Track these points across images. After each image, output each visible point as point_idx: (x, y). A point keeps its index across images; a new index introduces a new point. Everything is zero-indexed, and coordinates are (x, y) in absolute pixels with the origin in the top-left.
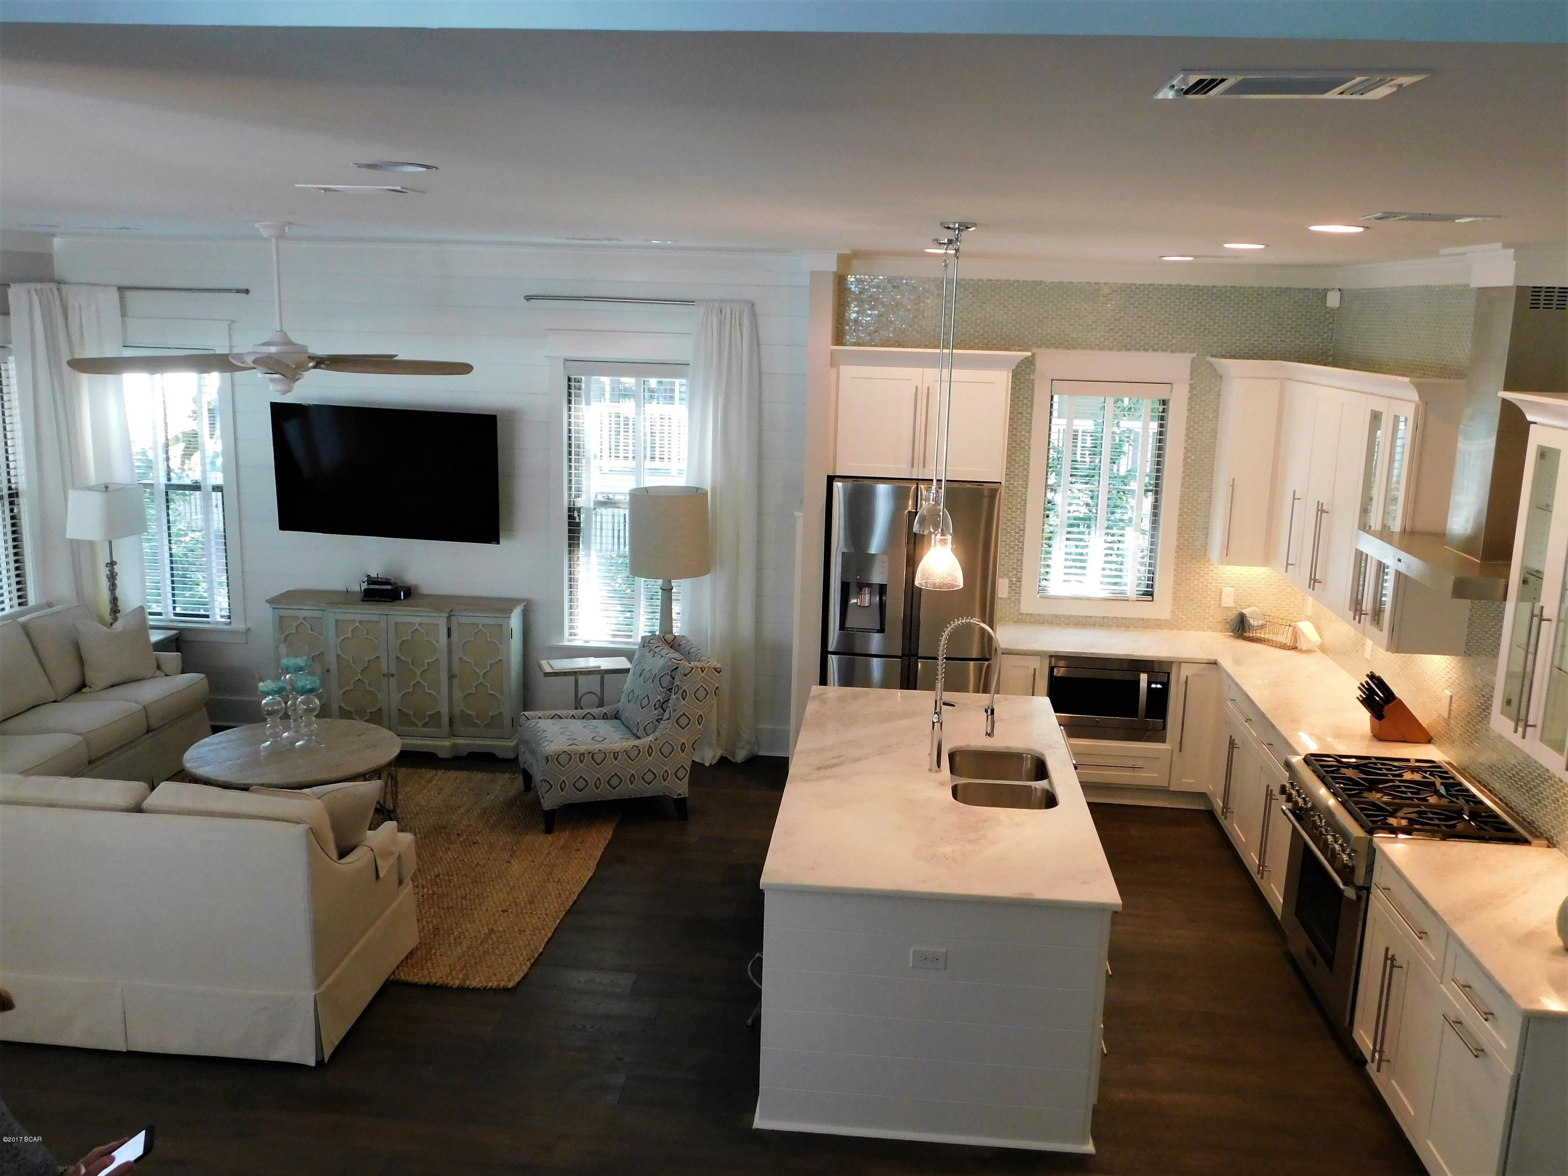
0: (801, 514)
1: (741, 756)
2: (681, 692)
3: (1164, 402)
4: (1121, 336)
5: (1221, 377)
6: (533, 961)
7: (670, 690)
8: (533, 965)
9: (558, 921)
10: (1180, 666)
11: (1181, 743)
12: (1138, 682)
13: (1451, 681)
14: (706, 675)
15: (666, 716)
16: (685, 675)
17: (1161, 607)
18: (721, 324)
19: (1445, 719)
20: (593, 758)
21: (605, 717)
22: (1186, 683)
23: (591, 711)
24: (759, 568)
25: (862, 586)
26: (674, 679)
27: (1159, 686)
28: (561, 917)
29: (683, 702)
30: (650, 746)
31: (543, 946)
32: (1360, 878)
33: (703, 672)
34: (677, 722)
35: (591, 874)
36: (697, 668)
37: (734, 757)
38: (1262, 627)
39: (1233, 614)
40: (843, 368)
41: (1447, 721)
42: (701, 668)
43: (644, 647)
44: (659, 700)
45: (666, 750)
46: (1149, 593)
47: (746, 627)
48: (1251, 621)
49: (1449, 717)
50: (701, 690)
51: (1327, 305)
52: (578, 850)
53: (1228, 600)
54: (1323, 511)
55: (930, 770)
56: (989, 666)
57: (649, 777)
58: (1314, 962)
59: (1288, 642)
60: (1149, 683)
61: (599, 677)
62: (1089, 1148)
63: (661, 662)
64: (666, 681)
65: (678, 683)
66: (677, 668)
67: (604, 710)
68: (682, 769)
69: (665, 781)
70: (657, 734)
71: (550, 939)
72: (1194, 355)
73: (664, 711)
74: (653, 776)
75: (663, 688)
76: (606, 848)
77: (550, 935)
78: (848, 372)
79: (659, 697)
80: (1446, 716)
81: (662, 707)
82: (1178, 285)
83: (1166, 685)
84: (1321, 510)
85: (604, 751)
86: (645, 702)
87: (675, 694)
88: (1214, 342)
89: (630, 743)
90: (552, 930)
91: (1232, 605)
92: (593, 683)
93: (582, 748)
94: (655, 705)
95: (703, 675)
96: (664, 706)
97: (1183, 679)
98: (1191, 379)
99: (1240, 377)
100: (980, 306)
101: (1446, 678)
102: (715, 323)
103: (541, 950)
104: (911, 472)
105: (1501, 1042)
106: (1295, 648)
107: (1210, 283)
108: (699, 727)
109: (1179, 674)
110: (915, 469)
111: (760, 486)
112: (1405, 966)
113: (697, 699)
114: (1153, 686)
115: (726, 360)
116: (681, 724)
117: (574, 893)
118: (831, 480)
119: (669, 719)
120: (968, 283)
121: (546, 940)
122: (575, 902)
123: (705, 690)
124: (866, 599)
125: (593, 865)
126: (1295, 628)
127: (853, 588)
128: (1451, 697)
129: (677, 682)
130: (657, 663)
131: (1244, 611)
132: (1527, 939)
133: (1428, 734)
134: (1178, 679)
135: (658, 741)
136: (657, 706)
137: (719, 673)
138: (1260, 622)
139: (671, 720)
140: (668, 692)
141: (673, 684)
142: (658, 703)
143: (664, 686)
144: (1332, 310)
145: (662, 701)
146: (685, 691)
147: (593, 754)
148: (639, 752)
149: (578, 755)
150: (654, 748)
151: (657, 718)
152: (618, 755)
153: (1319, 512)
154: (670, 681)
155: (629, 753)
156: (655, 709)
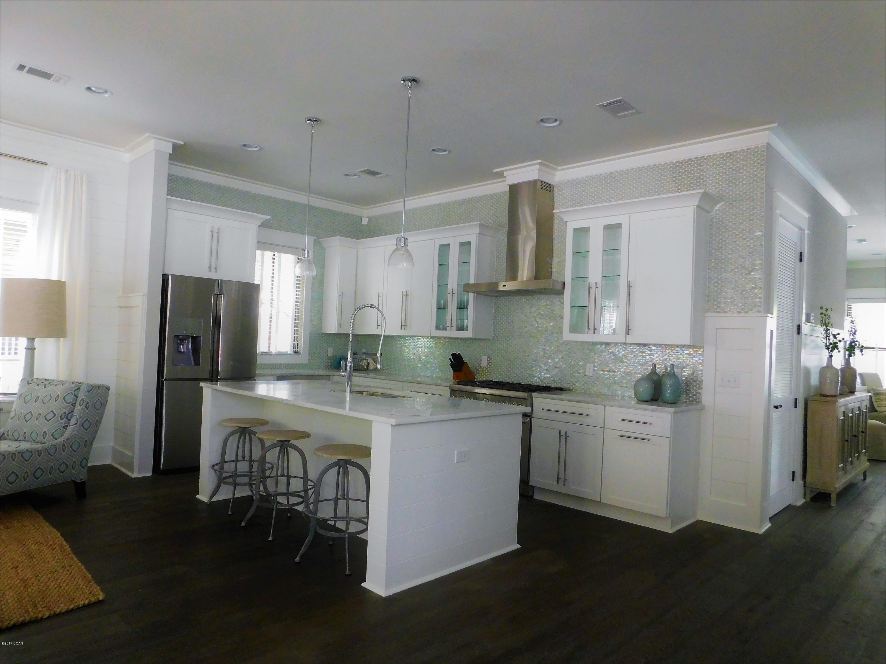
2: (85, 403)
5: (325, 249)
7: (74, 404)
16: (87, 393)
17: (304, 358)
26: (77, 396)
29: (87, 411)
30: (64, 445)
40: (170, 211)
42: (98, 387)
44: (65, 413)
45: (75, 446)
46: (297, 352)
50: (99, 402)
51: (362, 223)
53: (330, 353)
54: (406, 295)
57: (63, 468)
64: (69, 399)
65: (82, 398)
66: (79, 388)
68: (84, 460)
69: (74, 469)
72: (314, 237)
79: (64, 410)
81: (67, 417)
86: (51, 416)
87: (79, 406)
88: (322, 233)
91: (332, 355)
94: (61, 417)
95: (99, 391)
104: (209, 275)
110: (211, 273)
112: (570, 435)
113: (96, 408)
116: (85, 427)
118: (165, 277)
119: (75, 423)
123: (101, 402)
124: (185, 347)
135: (69, 441)
136: (63, 417)
137: (109, 389)
139: (78, 424)
140: (72, 406)
141: (76, 400)
142: (64, 414)
143: (68, 402)
144: (364, 225)
145: (67, 413)
146: (88, 403)
147: (23, 453)
148: (56, 450)
149: (11, 455)
150: (66, 445)
151: (63, 425)
152: (41, 452)
153: (404, 297)
154: (74, 398)
155: (49, 451)
156: (62, 419)
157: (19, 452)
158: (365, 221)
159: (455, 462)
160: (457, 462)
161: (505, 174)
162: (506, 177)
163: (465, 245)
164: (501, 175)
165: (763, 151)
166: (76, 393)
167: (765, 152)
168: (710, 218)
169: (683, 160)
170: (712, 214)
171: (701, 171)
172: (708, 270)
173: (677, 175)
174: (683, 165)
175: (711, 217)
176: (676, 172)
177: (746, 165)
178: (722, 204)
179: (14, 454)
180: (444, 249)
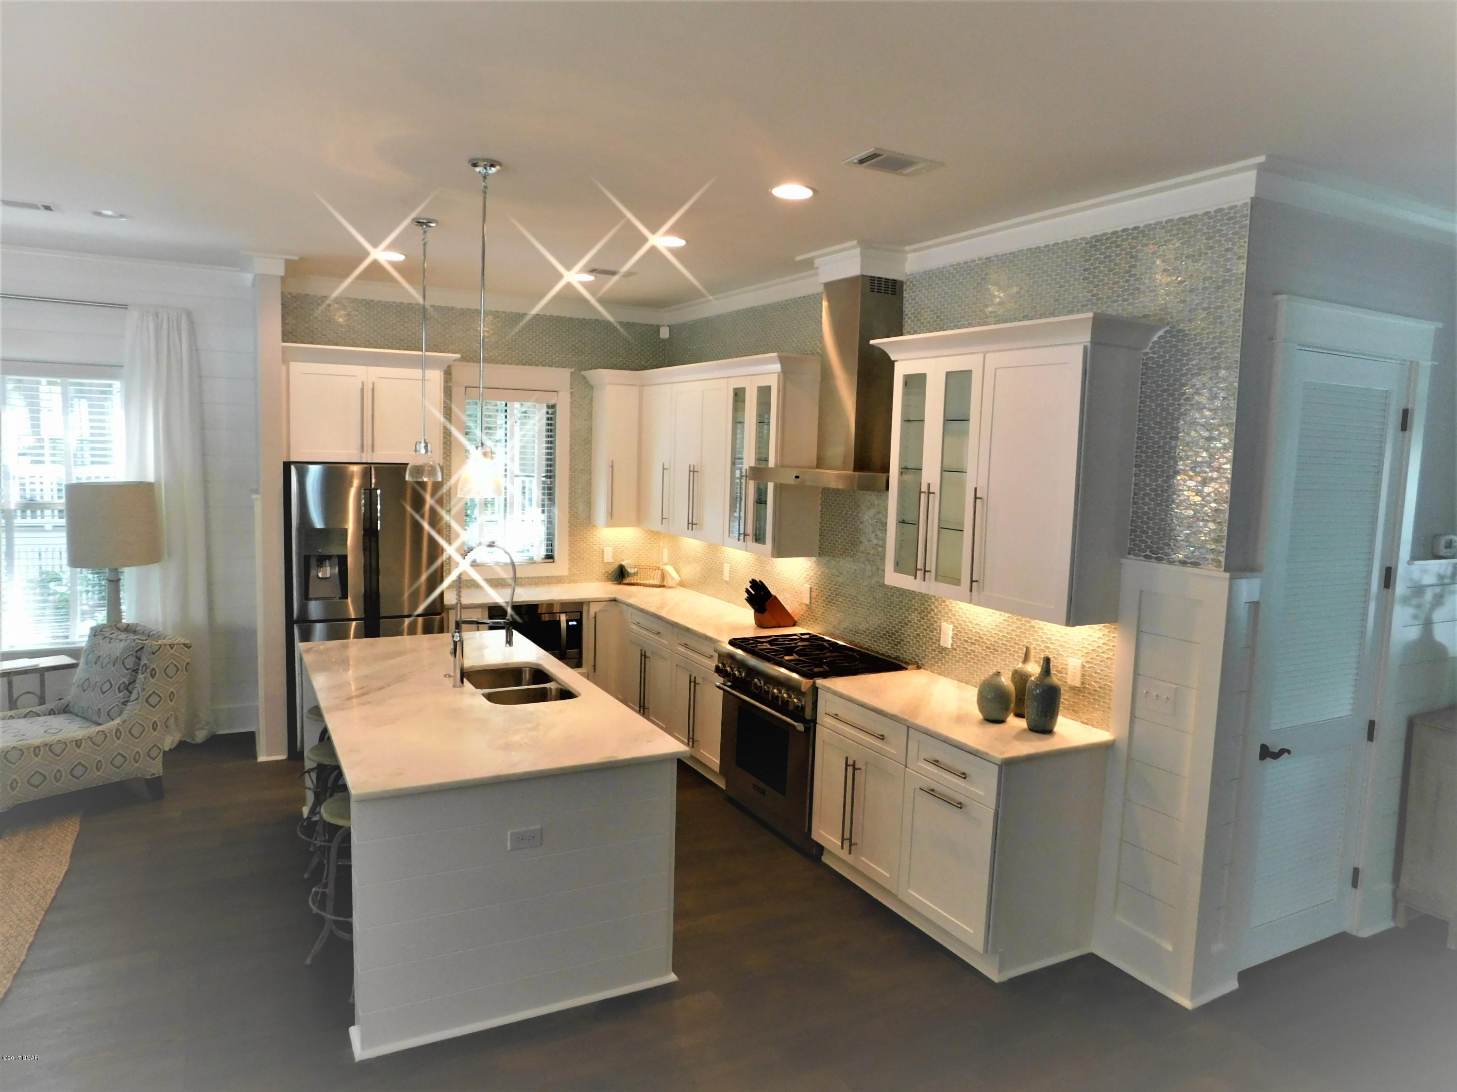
0: (258, 496)
1: (201, 736)
2: (148, 670)
3: (553, 406)
4: (518, 354)
5: (592, 387)
6: (15, 972)
7: (136, 671)
8: (15, 976)
9: (38, 923)
10: (589, 606)
11: (594, 666)
12: (559, 621)
13: (809, 577)
14: (176, 651)
15: (134, 696)
16: (153, 653)
17: (561, 567)
18: (158, 329)
19: (807, 605)
20: (50, 750)
21: (52, 712)
22: (595, 618)
23: (34, 709)
24: (209, 558)
25: (322, 560)
26: (139, 659)
27: (574, 623)
28: (40, 918)
29: (152, 680)
30: (117, 730)
31: (25, 953)
32: (808, 714)
33: (172, 648)
34: (147, 701)
35: (66, 868)
36: (165, 645)
37: (193, 739)
38: (635, 574)
39: (616, 566)
40: (293, 365)
41: (809, 607)
42: (170, 645)
43: (95, 636)
44: (124, 683)
45: (136, 731)
46: (550, 557)
47: (198, 613)
48: (629, 570)
49: (811, 603)
50: (172, 666)
51: (661, 336)
52: (42, 848)
53: (608, 558)
54: (694, 472)
55: (454, 686)
56: (442, 620)
57: (119, 761)
58: (763, 792)
59: (657, 582)
60: (568, 621)
61: (38, 675)
62: (673, 977)
63: (122, 645)
64: (130, 662)
65: (146, 662)
66: (142, 648)
67: (48, 706)
68: (155, 748)
69: (137, 762)
70: (125, 715)
71: (32, 944)
72: (573, 370)
73: (131, 693)
74: (122, 760)
75: (127, 669)
76: (76, 841)
77: (31, 939)
78: (296, 367)
79: (123, 679)
80: (808, 602)
81: (127, 689)
82: (558, 317)
83: (580, 621)
84: (693, 471)
85: (64, 740)
86: (106, 687)
87: (142, 673)
88: (586, 361)
89: (93, 729)
90: (33, 933)
91: (611, 560)
92: (32, 684)
93: (37, 742)
94: (119, 688)
95: (172, 651)
96: (130, 688)
97: (592, 614)
98: (571, 389)
99: (612, 384)
100: (403, 325)
101: (805, 575)
102: (151, 326)
103: (23, 958)
104: (361, 457)
105: (979, 792)
106: (663, 586)
107: (581, 316)
108: (172, 703)
109: (588, 611)
110: (364, 454)
111: (205, 481)
112: (863, 768)
113: (168, 676)
114: (570, 623)
115: (165, 360)
116: (151, 703)
117: (50, 890)
118: (287, 466)
119: (137, 699)
120: (391, 306)
121: (27, 945)
122: (54, 898)
123: (176, 666)
124: (328, 571)
125: (66, 859)
126: (662, 570)
127: (313, 562)
128: (811, 588)
129: (144, 661)
130: (119, 646)
131: (623, 563)
132: (960, 719)
133: (793, 618)
134: (588, 615)
135: (127, 724)
136: (122, 688)
137: (189, 648)
138: (636, 570)
139: (140, 700)
140: (133, 673)
141: (139, 665)
142: (123, 685)
143: (128, 667)
144: (664, 340)
145: (127, 683)
146: (153, 669)
147: (51, 745)
148: (106, 737)
149: (32, 749)
150: (122, 730)
151: (122, 700)
152: (81, 743)
153: (692, 473)
154: (135, 661)
155: (94, 739)
156: (120, 692)
157: (46, 745)
158: (664, 333)
159: (509, 849)
160: (511, 850)
161: (817, 262)
162: (817, 268)
163: (764, 392)
164: (809, 264)
165: (1245, 216)
166: (138, 654)
167: (1249, 218)
168: (1143, 360)
169: (1103, 235)
170: (1148, 350)
171: (1132, 257)
172: (1135, 469)
173: (1092, 264)
174: (1102, 244)
175: (1145, 358)
176: (1091, 260)
177: (1211, 248)
178: (1164, 330)
179: (39, 747)
180: (739, 395)
